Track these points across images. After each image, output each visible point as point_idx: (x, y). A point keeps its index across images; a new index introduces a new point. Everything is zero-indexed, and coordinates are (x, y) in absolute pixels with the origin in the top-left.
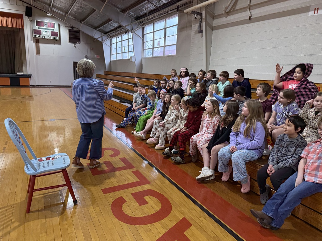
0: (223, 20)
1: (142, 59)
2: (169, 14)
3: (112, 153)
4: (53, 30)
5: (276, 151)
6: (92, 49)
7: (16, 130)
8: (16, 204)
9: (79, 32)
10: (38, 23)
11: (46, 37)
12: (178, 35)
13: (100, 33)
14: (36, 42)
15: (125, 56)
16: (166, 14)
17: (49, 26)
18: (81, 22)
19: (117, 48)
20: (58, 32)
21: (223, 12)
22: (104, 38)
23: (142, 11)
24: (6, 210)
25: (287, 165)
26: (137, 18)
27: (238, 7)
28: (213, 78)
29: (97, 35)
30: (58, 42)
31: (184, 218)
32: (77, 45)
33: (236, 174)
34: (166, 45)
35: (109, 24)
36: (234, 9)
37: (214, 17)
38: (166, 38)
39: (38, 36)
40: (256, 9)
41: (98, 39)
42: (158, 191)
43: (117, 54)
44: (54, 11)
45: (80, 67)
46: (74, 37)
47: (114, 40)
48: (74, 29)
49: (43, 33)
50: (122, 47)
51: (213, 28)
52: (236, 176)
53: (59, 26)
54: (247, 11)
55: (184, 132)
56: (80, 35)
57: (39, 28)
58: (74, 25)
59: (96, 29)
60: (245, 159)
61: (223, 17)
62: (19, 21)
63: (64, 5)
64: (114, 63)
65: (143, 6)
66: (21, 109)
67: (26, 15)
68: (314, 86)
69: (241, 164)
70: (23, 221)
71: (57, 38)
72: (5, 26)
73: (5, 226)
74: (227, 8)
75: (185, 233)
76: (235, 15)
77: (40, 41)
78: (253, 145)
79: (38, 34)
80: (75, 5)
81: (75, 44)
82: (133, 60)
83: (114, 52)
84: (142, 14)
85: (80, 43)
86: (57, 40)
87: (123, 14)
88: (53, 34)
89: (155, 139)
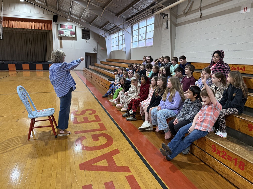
0: (183, 19)
1: (131, 49)
2: (148, 15)
3: (91, 112)
4: (72, 30)
5: (183, 110)
6: (98, 43)
7: (25, 93)
8: (24, 136)
9: (88, 31)
10: (62, 26)
11: (67, 36)
12: (154, 31)
13: (103, 31)
14: (60, 39)
15: (120, 48)
16: (147, 15)
17: (69, 28)
18: (90, 24)
19: (115, 42)
20: (74, 32)
21: (182, 13)
22: (107, 34)
23: (130, 14)
24: (18, 138)
25: (187, 119)
26: (127, 19)
27: (193, 8)
28: (169, 62)
29: (101, 33)
30: (75, 39)
31: (117, 149)
32: (88, 40)
33: (159, 125)
34: (147, 38)
35: (108, 24)
36: (191, 10)
37: (177, 17)
38: (147, 33)
39: (61, 35)
40: (205, 10)
41: (102, 36)
42: (109, 134)
43: (115, 46)
44: (72, 17)
45: (53, 55)
46: (86, 34)
47: (113, 36)
48: (86, 29)
49: (64, 33)
50: (118, 41)
51: (176, 25)
52: (159, 126)
53: (76, 27)
54: (199, 11)
55: (137, 99)
56: (89, 33)
57: (62, 29)
58: (85, 27)
59: (101, 29)
60: (165, 115)
61: (183, 17)
62: (49, 25)
63: (78, 13)
64: (113, 53)
65: (130, 10)
66: (45, 85)
67: (54, 21)
68: (226, 67)
69: (162, 118)
70: (24, 144)
71: (74, 36)
72: (40, 29)
73: (15, 145)
74: (185, 10)
75: (113, 157)
76: (191, 15)
77: (62, 39)
78: (172, 107)
79: (61, 34)
80: (85, 12)
81: (86, 40)
82: (124, 50)
83: (113, 45)
84: (130, 16)
85: (90, 39)
86: (74, 37)
87: (117, 17)
88: (72, 33)
89: (121, 104)
